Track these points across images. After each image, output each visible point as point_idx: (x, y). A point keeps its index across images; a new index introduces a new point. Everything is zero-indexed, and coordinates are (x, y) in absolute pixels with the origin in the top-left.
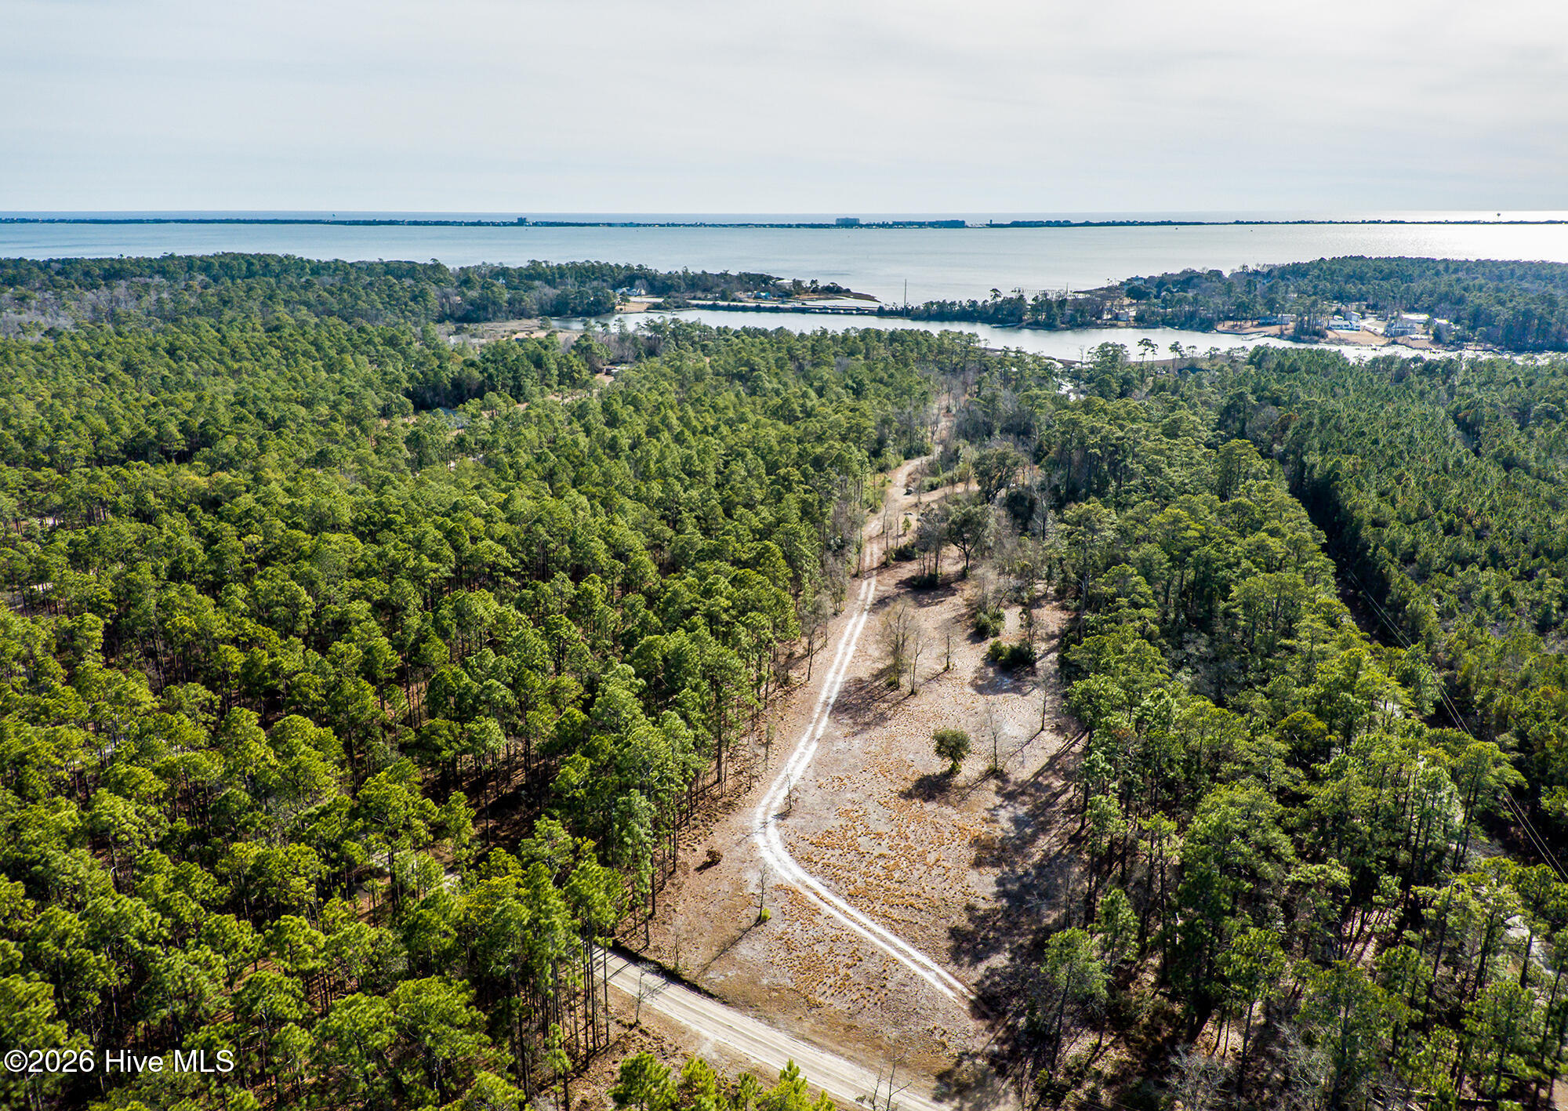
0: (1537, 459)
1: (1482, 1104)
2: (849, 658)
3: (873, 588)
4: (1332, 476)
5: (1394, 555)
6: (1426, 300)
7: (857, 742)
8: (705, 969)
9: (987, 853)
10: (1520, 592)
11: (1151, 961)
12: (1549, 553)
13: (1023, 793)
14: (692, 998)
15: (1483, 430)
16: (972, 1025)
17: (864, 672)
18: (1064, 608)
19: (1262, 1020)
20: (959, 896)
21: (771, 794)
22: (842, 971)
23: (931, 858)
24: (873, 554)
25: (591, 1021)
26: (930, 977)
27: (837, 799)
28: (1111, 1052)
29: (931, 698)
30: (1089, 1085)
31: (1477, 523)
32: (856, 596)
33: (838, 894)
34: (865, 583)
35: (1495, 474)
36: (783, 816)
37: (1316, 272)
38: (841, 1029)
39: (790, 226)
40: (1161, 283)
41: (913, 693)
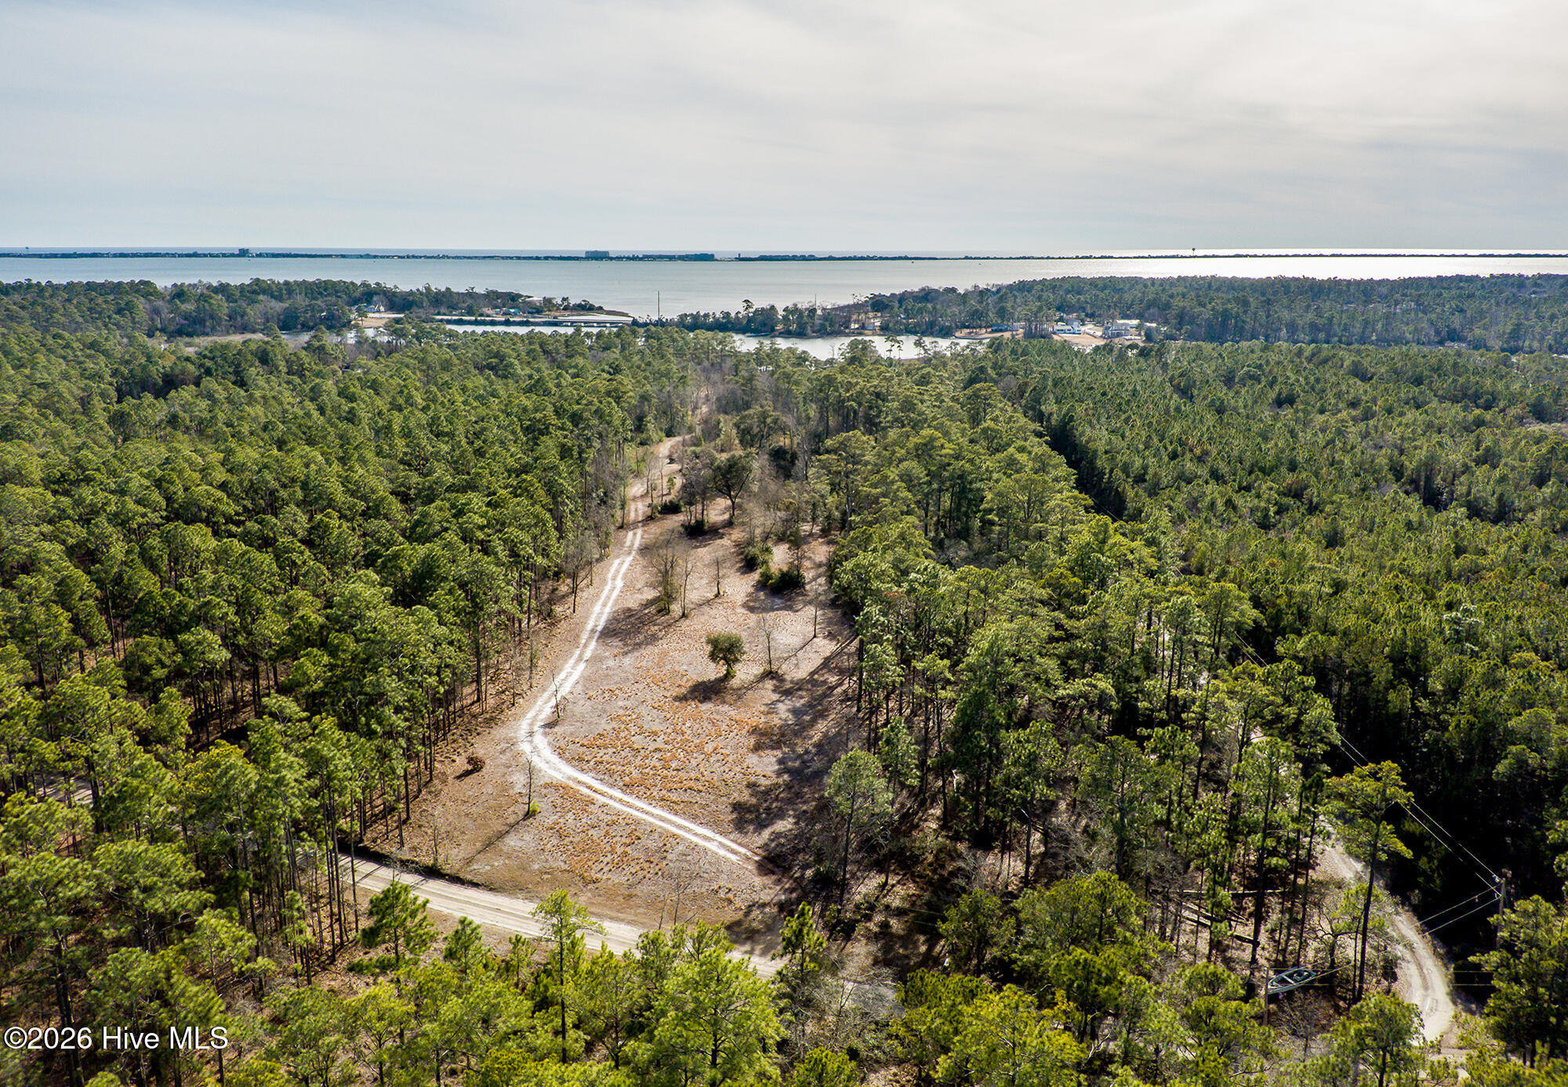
0: (1245, 407)
1: (1249, 895)
2: (616, 592)
3: (639, 536)
4: (1068, 420)
5: (1128, 476)
6: (1136, 308)
7: (628, 661)
8: (469, 861)
9: (764, 739)
10: (1238, 500)
11: (932, 811)
12: (1262, 470)
13: (800, 689)
14: (455, 890)
15: (1196, 392)
16: (758, 881)
17: (633, 602)
18: (829, 543)
19: (1042, 849)
20: (739, 776)
21: (536, 708)
22: (619, 850)
23: (709, 748)
24: (638, 510)
25: (336, 918)
26: (712, 846)
27: (608, 708)
28: (898, 888)
29: (702, 619)
30: (878, 918)
31: (1198, 451)
32: (622, 544)
33: (612, 786)
34: (630, 534)
35: (1210, 419)
36: (550, 725)
37: (1039, 287)
38: (621, 898)
39: (538, 258)
40: (902, 298)
41: (684, 615)
